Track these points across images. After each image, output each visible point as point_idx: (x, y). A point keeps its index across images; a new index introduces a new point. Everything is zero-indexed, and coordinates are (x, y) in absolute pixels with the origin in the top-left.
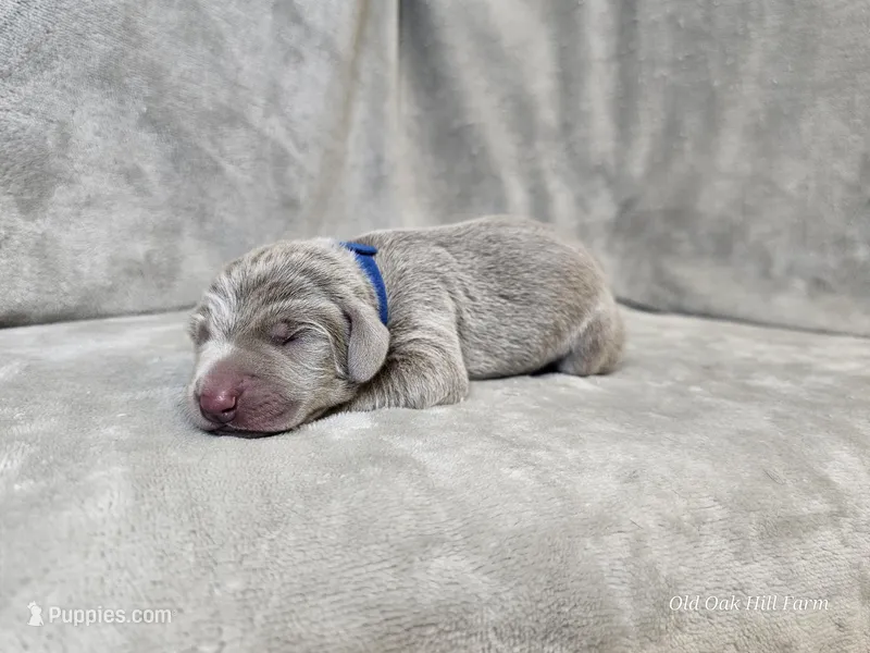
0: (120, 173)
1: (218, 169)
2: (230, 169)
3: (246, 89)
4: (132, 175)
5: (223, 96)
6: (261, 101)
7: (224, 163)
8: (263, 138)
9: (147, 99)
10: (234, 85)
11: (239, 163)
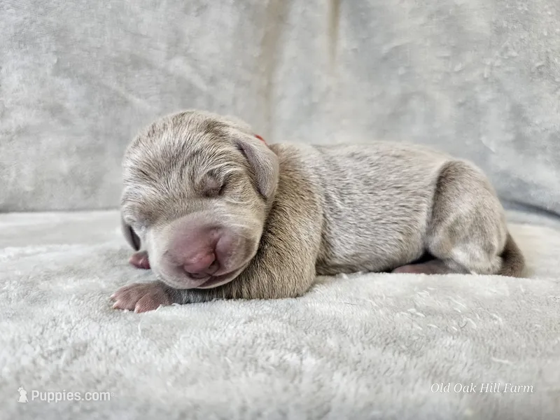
0: (44, 109)
1: (126, 103)
2: (137, 101)
3: (146, 37)
4: (56, 110)
5: (125, 44)
6: (163, 46)
7: (131, 97)
8: (168, 75)
9: (56, 53)
10: (136, 36)
11: (146, 97)
